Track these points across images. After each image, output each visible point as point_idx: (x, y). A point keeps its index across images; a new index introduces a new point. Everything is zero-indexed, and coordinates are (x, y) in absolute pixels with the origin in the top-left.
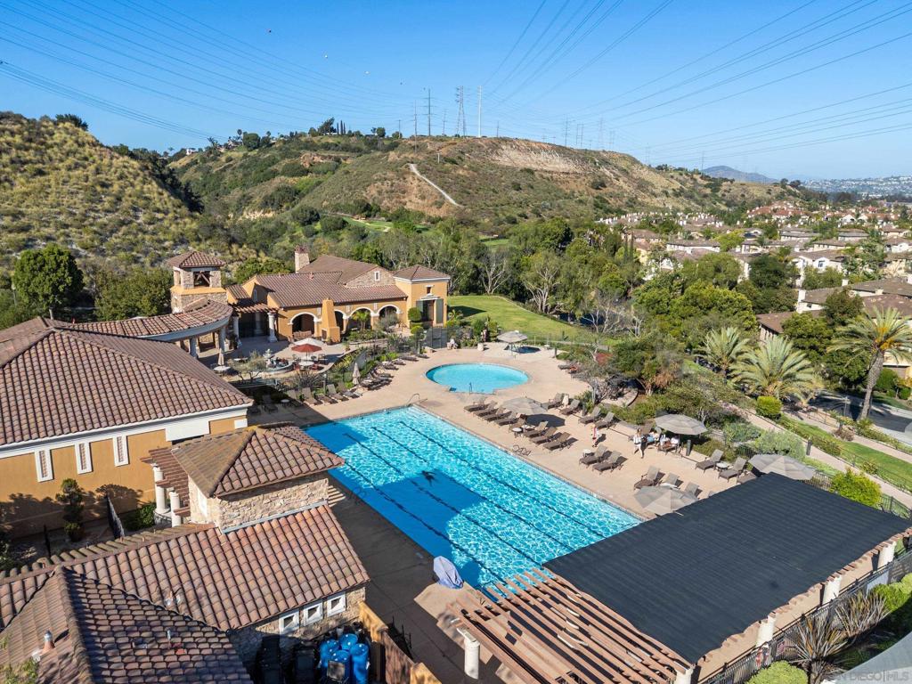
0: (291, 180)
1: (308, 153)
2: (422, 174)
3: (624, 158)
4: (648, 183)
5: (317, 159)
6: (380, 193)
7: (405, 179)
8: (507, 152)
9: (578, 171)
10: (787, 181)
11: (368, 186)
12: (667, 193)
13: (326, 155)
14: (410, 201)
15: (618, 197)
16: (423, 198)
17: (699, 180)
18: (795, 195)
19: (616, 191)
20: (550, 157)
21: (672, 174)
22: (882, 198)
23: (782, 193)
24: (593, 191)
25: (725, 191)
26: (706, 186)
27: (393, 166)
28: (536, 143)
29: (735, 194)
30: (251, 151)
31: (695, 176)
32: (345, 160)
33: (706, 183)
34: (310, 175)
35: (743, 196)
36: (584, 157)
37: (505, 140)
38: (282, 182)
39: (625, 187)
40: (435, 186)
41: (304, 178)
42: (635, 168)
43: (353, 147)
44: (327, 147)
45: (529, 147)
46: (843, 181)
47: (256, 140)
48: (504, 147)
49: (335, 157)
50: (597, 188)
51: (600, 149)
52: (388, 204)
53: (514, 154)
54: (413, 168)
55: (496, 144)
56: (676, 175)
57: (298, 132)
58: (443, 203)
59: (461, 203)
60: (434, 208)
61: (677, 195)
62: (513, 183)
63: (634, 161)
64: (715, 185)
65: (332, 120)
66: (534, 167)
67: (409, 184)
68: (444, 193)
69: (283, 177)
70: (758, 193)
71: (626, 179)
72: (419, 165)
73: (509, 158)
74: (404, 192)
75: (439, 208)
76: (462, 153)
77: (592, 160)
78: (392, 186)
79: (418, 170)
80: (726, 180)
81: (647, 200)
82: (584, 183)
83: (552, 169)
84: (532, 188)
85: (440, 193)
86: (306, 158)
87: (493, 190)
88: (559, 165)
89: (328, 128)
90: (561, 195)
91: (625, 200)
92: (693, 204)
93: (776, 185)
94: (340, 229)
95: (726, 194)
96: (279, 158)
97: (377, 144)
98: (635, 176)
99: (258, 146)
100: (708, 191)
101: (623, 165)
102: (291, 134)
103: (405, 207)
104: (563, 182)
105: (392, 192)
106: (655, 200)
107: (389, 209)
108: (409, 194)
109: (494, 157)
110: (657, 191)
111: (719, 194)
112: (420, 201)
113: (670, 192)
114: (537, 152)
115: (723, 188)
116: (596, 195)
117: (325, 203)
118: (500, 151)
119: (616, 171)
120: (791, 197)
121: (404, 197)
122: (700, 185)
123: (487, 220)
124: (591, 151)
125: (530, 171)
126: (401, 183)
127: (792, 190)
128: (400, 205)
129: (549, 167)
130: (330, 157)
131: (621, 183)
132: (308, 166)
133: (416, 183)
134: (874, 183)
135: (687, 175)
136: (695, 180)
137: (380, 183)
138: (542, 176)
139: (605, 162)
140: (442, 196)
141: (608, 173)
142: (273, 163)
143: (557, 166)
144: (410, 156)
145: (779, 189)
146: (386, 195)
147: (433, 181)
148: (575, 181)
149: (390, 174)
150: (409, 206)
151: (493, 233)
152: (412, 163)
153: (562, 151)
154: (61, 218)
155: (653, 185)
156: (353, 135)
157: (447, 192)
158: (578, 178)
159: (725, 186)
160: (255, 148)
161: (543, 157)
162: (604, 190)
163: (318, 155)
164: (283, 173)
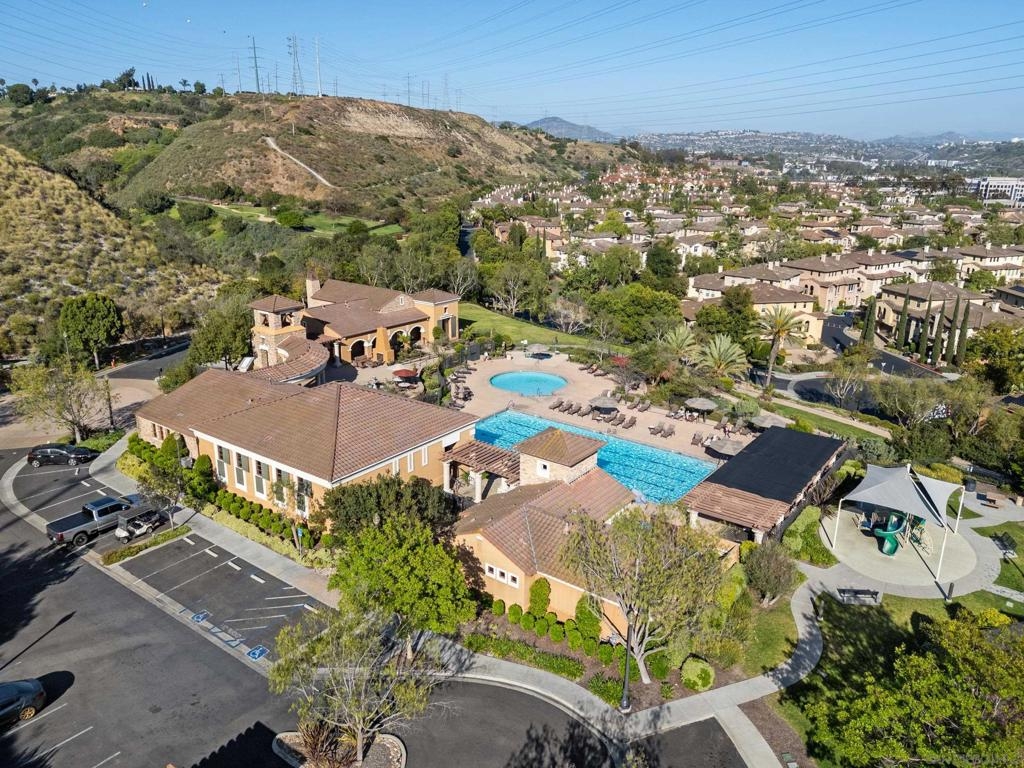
0: (104, 152)
1: (116, 116)
2: (283, 150)
3: (473, 119)
4: (501, 148)
5: (129, 124)
6: (239, 173)
7: (266, 156)
8: (354, 115)
9: (430, 135)
10: (625, 141)
11: (222, 164)
12: (520, 159)
13: (140, 118)
14: (278, 183)
15: (477, 165)
16: (292, 179)
17: (544, 140)
18: (634, 157)
19: (472, 158)
20: (399, 120)
21: (516, 133)
22: (706, 156)
23: (623, 155)
24: (450, 159)
25: (571, 153)
26: (552, 147)
27: (247, 140)
28: (382, 103)
29: (580, 156)
30: (22, 107)
31: (539, 136)
32: (165, 124)
33: (551, 143)
34: (127, 145)
35: (587, 158)
36: (434, 118)
37: (350, 101)
38: (92, 154)
39: (480, 153)
40: (303, 165)
41: (121, 149)
42: (486, 130)
43: (170, 108)
44: (136, 107)
45: (378, 110)
46: (669, 135)
47: (27, 93)
48: (350, 109)
49: (152, 122)
50: (454, 156)
51: (447, 110)
52: (251, 186)
53: (361, 117)
54: (271, 141)
55: (343, 105)
56: (520, 134)
57: (87, 85)
58: (316, 185)
59: (335, 184)
60: (307, 190)
61: (530, 161)
62: (376, 156)
63: (484, 123)
64: (560, 145)
65: (133, 70)
66: (386, 132)
67: (272, 163)
68: (315, 173)
69: (91, 148)
70: (600, 154)
71: (479, 144)
72: (277, 138)
73: (358, 122)
74: (268, 172)
75: (313, 190)
76: (311, 119)
77: (443, 123)
78: (252, 165)
79: (277, 145)
80: (569, 140)
81: (503, 168)
82: (440, 150)
83: (404, 135)
84: (394, 159)
85: (310, 173)
86: (116, 123)
87: (361, 166)
88: (410, 129)
89: (127, 81)
90: (423, 166)
91: (484, 169)
92: (546, 170)
93: (616, 145)
94: (206, 218)
95: (572, 156)
96: (78, 122)
97: (199, 103)
98: (487, 140)
99: (31, 101)
100: (554, 153)
101: (474, 127)
102: (79, 87)
103: (273, 190)
104: (418, 150)
105: (254, 172)
106: (510, 167)
107: (253, 191)
108: (274, 175)
109: (343, 121)
110: (512, 157)
111: (565, 156)
112: (289, 182)
113: (523, 157)
114: (385, 113)
115: (568, 149)
116: (454, 164)
117: (169, 185)
118: (347, 114)
119: (468, 135)
120: (631, 159)
121: (269, 178)
122: (545, 146)
123: (368, 204)
124: (440, 112)
125: (384, 138)
126: (262, 162)
127: (631, 150)
128: (267, 187)
129: (400, 132)
130: (146, 121)
131: (475, 148)
132: (120, 133)
133: (280, 161)
134: (696, 138)
135: (531, 134)
136: (540, 140)
137: (235, 162)
138: (397, 144)
139: (456, 125)
140: (313, 177)
141: (460, 137)
142: (73, 130)
143: (409, 131)
144: (261, 127)
145: (619, 151)
146: (247, 176)
147: (298, 158)
148: (430, 148)
149: (246, 151)
150: (276, 189)
151: (377, 219)
152: (268, 136)
153: (411, 112)
154: (39, 253)
155: (505, 150)
156: (165, 91)
157: (317, 172)
158: (432, 144)
159: (570, 146)
160: (27, 104)
161: (392, 120)
162: (461, 158)
163: (129, 119)
164: (92, 143)
